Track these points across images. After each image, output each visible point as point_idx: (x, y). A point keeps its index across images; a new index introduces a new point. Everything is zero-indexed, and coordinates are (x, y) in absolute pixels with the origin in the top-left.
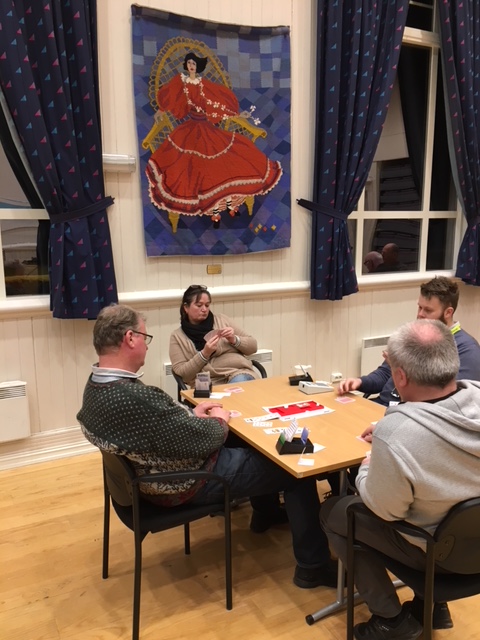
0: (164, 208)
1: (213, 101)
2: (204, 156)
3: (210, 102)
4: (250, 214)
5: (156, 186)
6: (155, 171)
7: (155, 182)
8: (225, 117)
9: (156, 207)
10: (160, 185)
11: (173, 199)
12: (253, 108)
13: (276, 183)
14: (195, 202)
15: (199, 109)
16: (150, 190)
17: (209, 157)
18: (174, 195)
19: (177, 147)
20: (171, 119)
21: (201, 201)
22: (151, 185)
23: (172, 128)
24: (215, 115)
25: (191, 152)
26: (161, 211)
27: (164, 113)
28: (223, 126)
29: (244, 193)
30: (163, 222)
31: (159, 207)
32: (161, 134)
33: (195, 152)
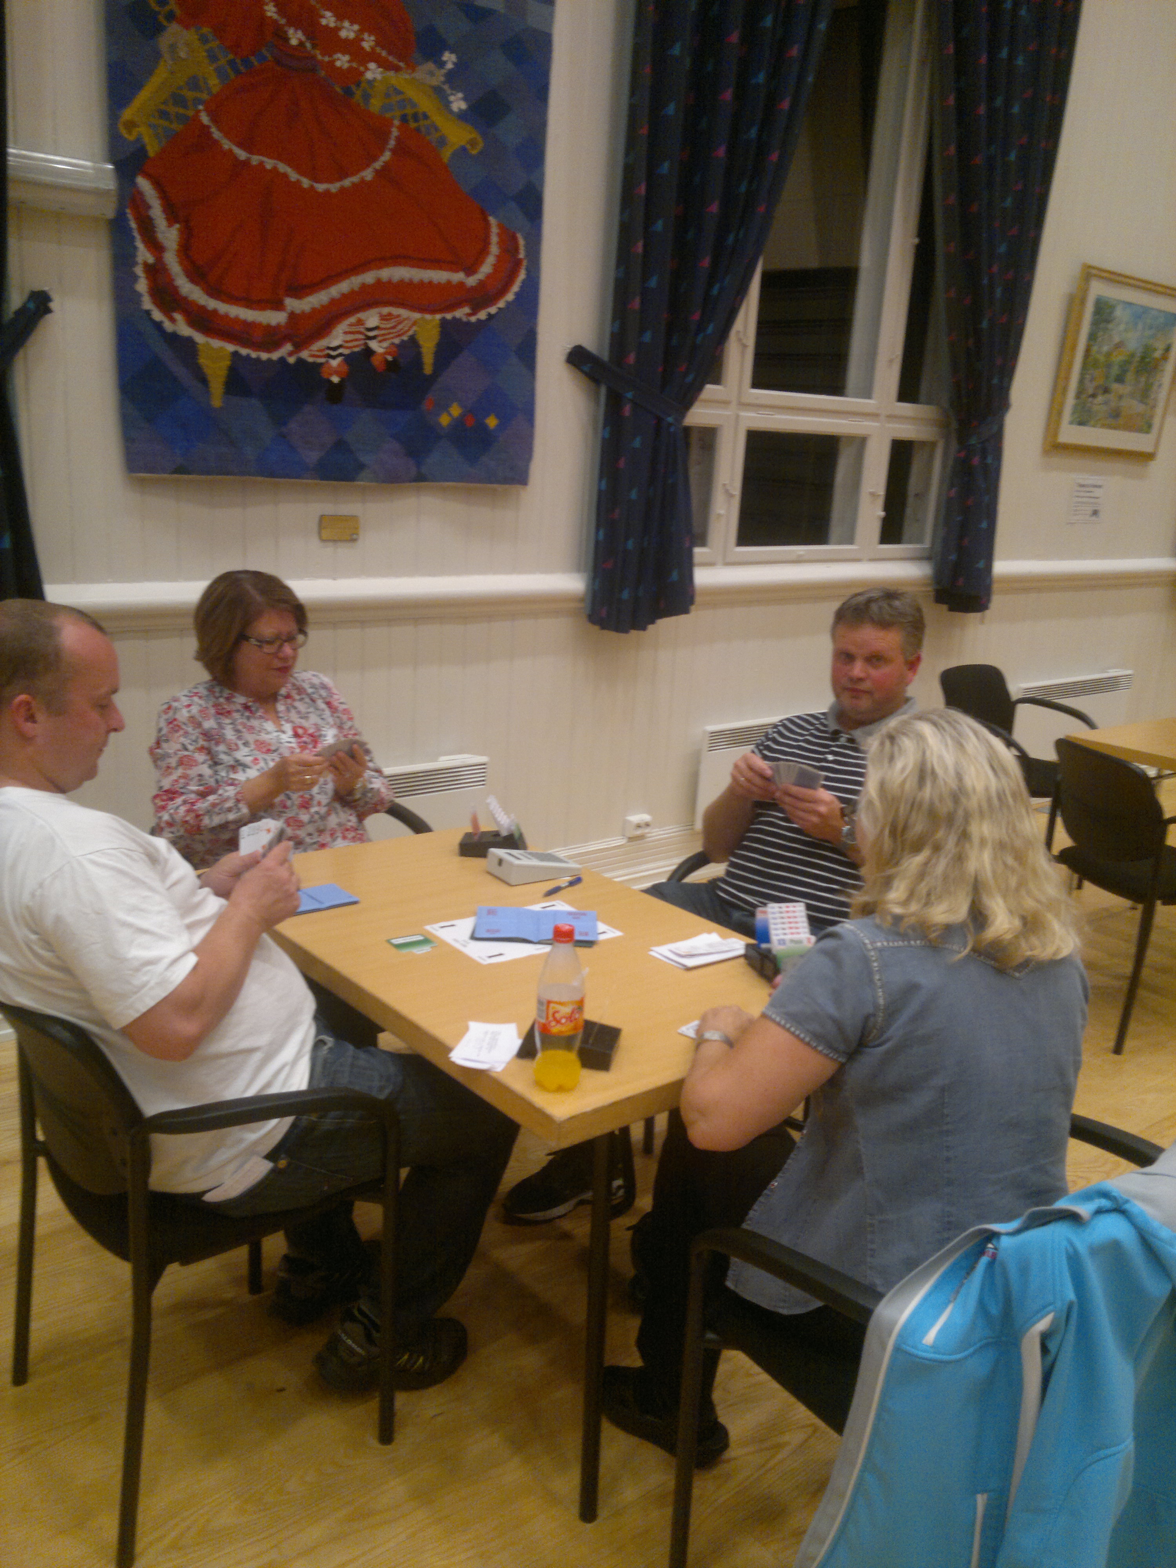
0: (184, 329)
1: (340, 17)
2: (306, 183)
3: (328, 19)
4: (428, 369)
5: (159, 259)
6: (157, 212)
7: (156, 247)
8: (373, 72)
9: (158, 326)
10: (171, 260)
11: (212, 304)
12: (450, 58)
13: (510, 297)
14: (275, 318)
15: (295, 37)
16: (139, 270)
17: (321, 187)
18: (214, 292)
19: (226, 144)
20: (212, 57)
21: (292, 316)
22: (144, 255)
23: (214, 83)
24: (342, 61)
25: (269, 163)
26: (174, 339)
27: (190, 36)
28: (367, 97)
29: (413, 308)
30: (179, 370)
31: (168, 326)
32: (178, 100)
33: (283, 168)
